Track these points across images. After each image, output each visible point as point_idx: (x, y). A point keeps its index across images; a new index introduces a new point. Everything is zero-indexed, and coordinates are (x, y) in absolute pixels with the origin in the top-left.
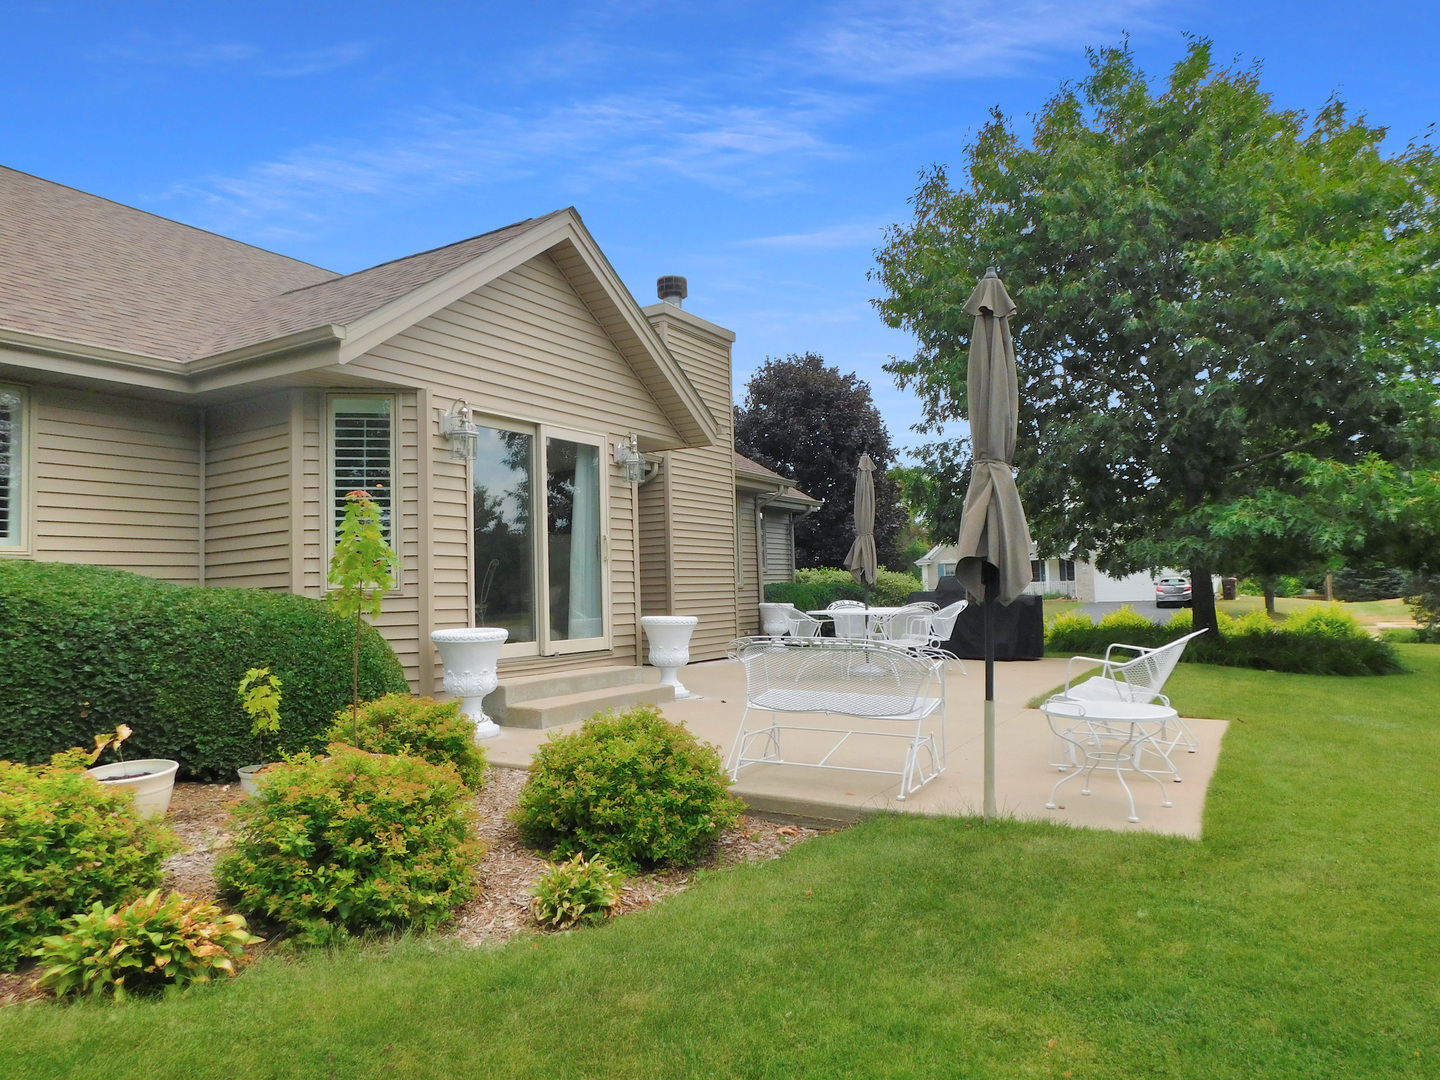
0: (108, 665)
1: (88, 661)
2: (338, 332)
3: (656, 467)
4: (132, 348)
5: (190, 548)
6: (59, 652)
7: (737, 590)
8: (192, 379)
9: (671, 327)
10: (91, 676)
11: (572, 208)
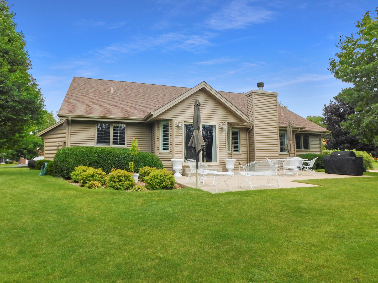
0: (121, 161)
1: (119, 161)
2: (152, 113)
3: (252, 127)
4: (138, 117)
5: (148, 146)
6: (116, 159)
7: (279, 155)
8: (145, 120)
9: (255, 95)
10: (119, 162)
11: (204, 81)
